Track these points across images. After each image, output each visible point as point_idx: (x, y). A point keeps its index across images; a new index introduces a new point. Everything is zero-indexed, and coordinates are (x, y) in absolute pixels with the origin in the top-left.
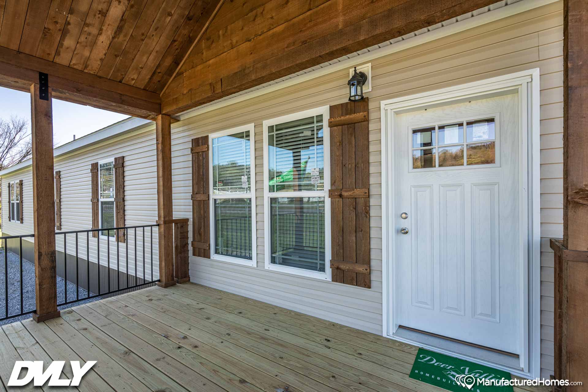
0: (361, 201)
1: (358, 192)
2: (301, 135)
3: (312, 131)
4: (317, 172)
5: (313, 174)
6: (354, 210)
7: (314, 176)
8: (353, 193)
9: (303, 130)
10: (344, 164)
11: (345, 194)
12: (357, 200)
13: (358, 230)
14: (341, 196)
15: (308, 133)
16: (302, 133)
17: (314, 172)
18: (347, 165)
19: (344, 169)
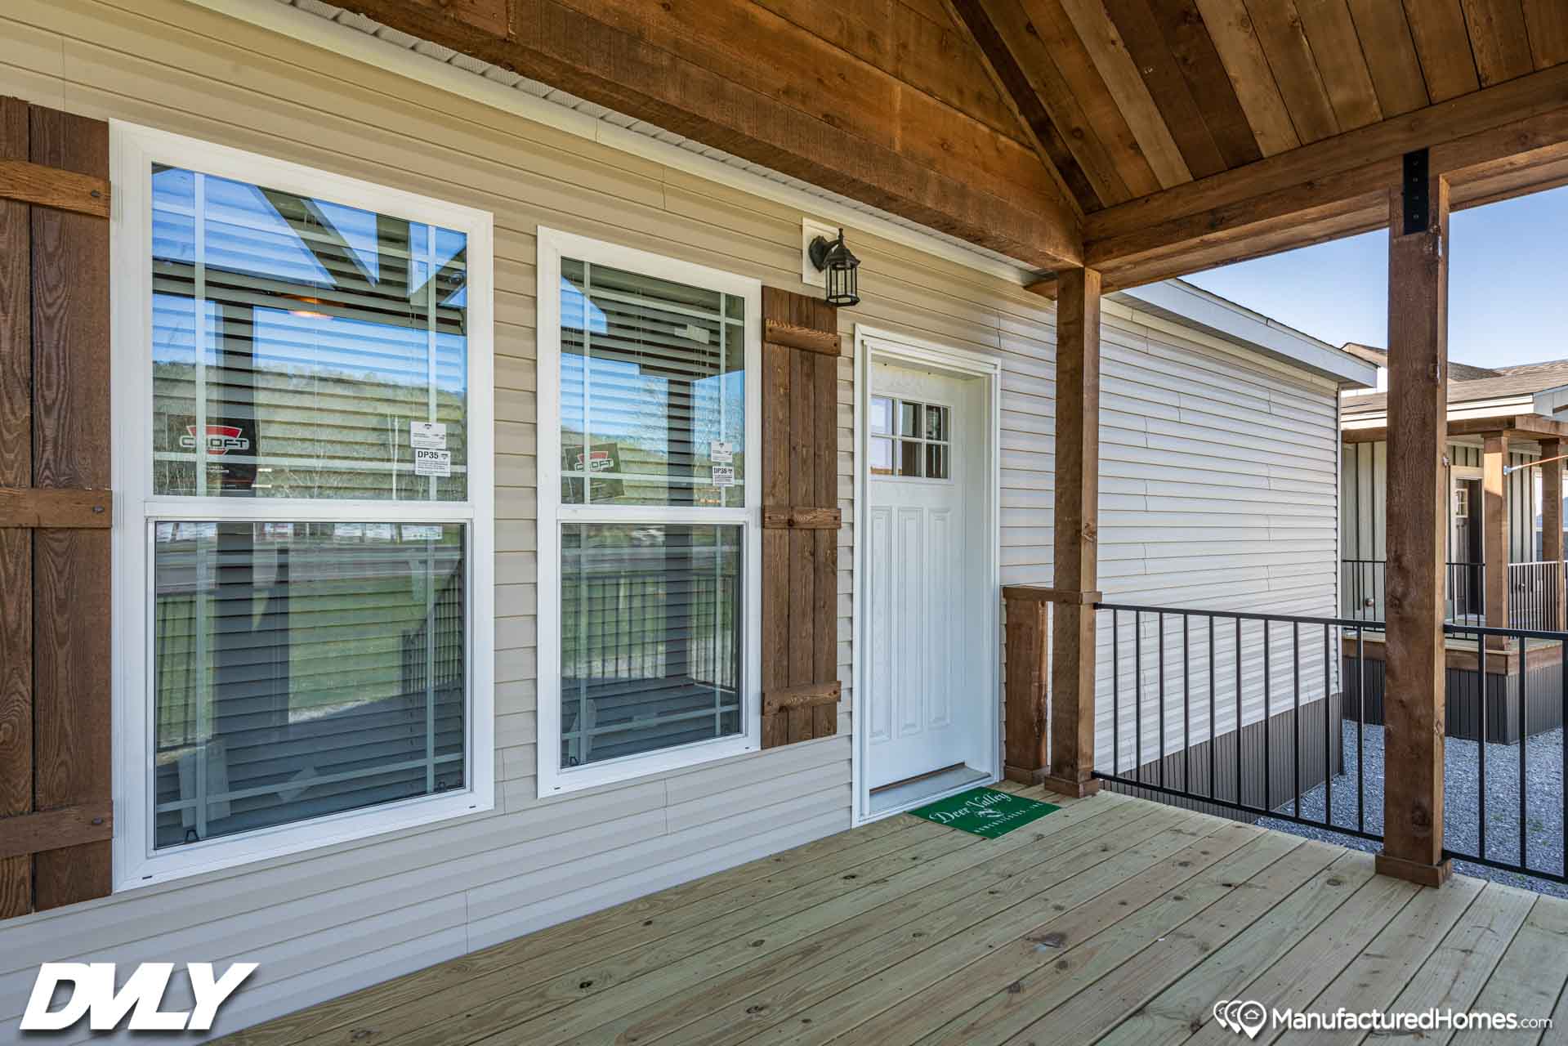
0: (823, 536)
1: (822, 515)
2: (678, 332)
3: (712, 331)
4: (726, 455)
5: (716, 458)
6: (811, 558)
7: (719, 464)
8: (815, 517)
9: (688, 319)
10: (793, 444)
11: (800, 518)
12: (817, 533)
13: (817, 605)
14: (791, 523)
15: (701, 336)
16: (684, 327)
17: (719, 452)
18: (799, 448)
19: (793, 456)
